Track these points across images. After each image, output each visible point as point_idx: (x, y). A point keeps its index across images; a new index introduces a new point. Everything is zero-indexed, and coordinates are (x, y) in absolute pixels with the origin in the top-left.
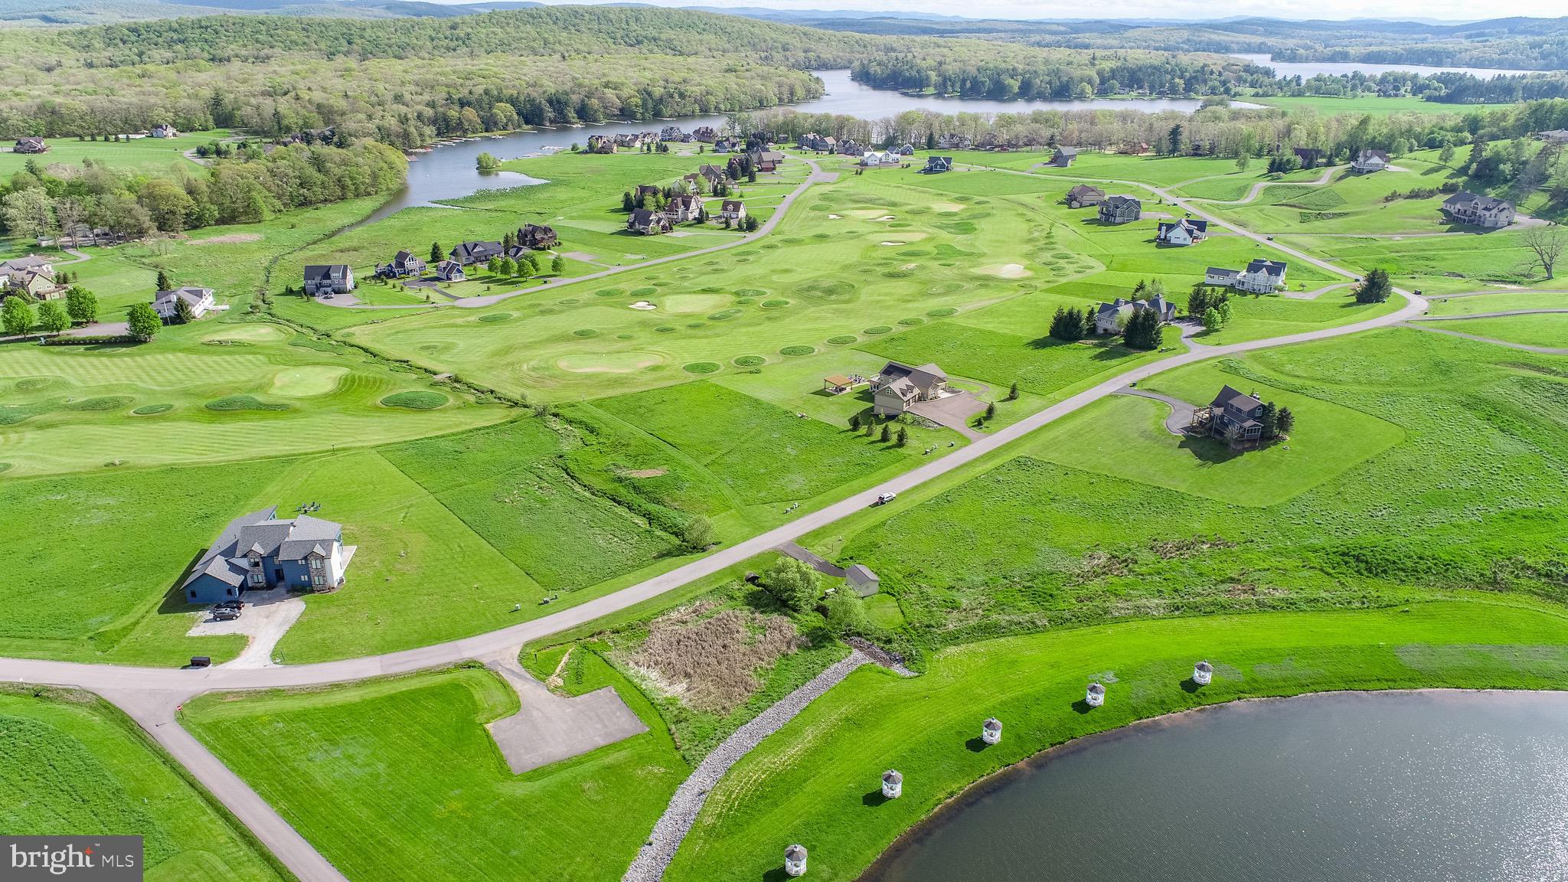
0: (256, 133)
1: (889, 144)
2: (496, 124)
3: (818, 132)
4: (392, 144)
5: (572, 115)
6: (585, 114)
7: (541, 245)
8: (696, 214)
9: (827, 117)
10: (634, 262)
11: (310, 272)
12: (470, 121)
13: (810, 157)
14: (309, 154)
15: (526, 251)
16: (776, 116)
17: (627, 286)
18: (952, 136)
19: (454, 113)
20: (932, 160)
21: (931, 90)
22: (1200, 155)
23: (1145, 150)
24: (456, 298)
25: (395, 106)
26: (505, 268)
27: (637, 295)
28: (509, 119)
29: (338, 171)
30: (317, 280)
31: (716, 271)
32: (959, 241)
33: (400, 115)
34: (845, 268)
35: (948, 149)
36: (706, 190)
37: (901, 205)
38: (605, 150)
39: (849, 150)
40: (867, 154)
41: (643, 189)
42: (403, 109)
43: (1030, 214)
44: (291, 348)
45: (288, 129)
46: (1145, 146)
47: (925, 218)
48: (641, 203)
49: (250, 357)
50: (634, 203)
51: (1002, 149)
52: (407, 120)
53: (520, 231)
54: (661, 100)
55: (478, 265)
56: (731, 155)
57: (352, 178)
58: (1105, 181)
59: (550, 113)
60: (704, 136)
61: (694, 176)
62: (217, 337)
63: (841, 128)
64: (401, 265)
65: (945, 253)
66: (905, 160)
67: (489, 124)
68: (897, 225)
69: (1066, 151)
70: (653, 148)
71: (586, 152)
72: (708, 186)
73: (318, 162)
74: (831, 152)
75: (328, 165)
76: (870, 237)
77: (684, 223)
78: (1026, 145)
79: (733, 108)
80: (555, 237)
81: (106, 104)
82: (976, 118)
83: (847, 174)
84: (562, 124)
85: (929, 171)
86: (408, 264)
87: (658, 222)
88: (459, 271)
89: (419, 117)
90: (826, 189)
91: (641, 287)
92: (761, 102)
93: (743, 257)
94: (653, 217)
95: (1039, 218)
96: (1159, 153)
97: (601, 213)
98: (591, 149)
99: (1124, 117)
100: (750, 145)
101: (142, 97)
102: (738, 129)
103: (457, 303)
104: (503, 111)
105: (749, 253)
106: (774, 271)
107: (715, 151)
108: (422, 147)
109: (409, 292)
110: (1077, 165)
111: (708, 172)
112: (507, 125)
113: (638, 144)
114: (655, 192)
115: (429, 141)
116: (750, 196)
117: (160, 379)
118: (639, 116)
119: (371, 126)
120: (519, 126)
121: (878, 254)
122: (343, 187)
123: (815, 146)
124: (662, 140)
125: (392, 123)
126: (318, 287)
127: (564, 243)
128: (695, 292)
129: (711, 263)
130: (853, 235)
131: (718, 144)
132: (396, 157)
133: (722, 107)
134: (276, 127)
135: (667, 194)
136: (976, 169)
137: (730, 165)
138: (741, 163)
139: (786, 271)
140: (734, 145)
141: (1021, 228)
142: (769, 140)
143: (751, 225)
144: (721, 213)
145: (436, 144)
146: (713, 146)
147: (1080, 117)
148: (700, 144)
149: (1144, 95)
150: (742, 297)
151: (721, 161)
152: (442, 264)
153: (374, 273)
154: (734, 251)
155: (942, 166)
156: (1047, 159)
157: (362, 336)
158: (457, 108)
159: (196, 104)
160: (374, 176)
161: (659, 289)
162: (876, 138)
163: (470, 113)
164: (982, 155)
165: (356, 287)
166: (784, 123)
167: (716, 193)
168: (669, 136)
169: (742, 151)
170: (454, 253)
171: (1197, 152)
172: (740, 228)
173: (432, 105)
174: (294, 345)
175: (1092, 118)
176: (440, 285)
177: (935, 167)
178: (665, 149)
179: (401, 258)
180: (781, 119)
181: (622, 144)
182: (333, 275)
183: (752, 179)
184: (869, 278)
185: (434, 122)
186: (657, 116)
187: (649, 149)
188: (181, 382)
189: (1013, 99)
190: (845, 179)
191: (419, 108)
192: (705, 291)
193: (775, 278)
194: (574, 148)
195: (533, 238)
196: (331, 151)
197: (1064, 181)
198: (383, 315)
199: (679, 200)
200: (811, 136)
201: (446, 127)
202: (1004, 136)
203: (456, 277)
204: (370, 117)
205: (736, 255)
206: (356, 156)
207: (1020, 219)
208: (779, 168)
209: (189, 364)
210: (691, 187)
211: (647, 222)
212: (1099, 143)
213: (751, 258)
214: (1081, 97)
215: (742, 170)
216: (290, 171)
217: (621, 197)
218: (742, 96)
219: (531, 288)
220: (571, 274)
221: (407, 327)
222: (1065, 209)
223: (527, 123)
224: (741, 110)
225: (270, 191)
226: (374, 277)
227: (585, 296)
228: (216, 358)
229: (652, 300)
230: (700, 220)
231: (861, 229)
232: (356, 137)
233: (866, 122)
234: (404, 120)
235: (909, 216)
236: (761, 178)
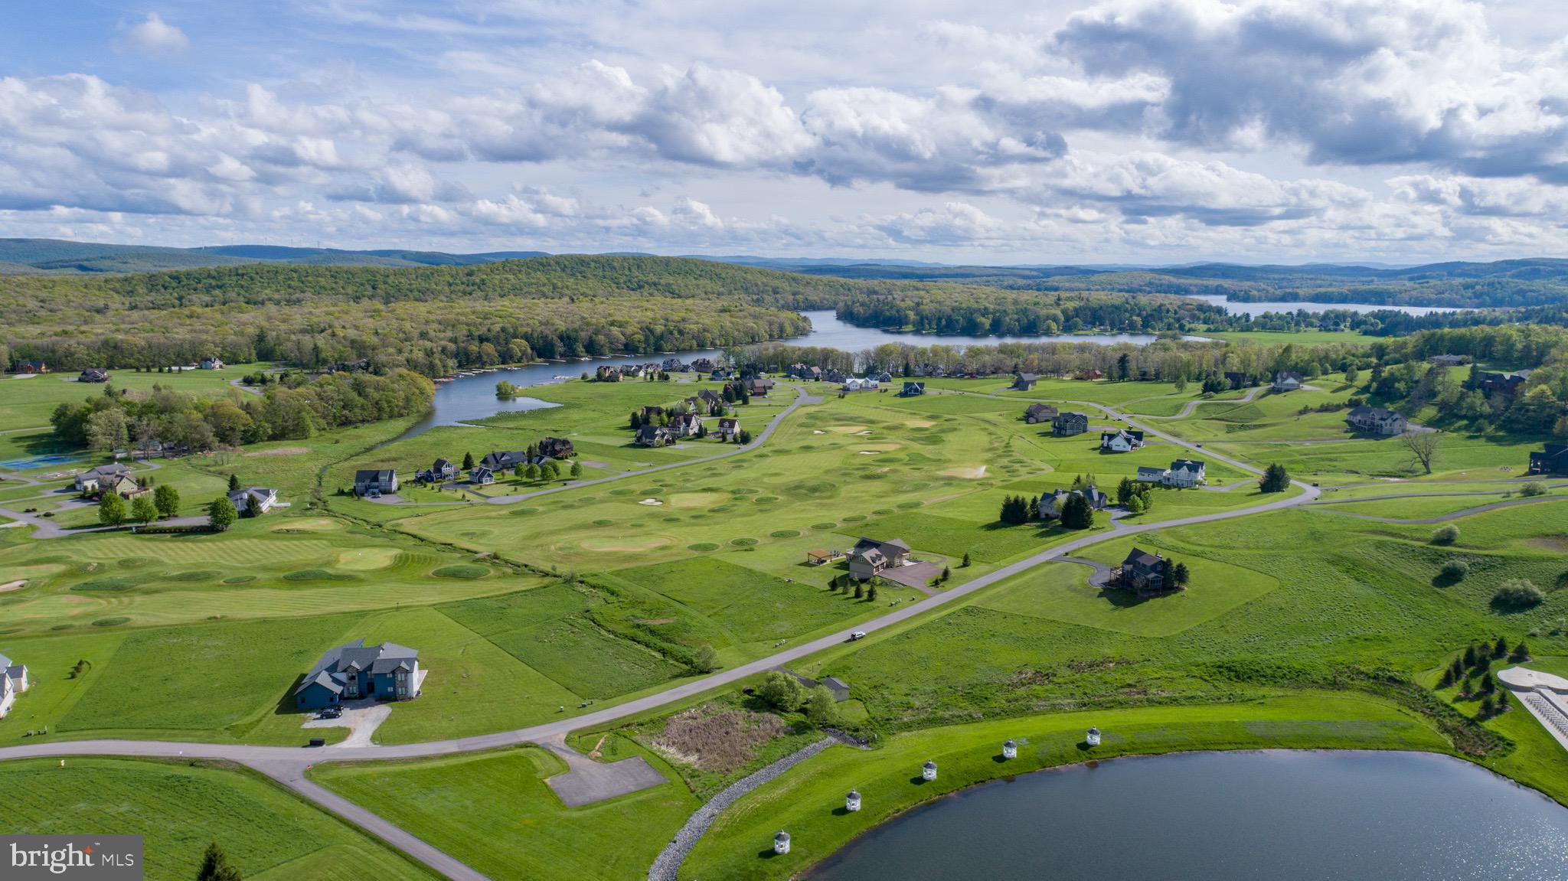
0: (295, 365)
1: (870, 372)
2: (511, 357)
3: (805, 363)
4: (422, 373)
5: (580, 349)
6: (592, 349)
7: (560, 455)
8: (696, 430)
9: (813, 350)
10: (643, 468)
11: (361, 475)
12: (488, 355)
13: (799, 383)
14: (352, 381)
15: (547, 459)
16: (767, 349)
17: (637, 487)
18: (926, 365)
19: (474, 348)
20: (907, 385)
21: (910, 328)
22: (1147, 380)
23: (1098, 376)
24: (488, 497)
25: (421, 342)
26: (530, 473)
27: (646, 494)
28: (524, 353)
29: (376, 395)
30: (367, 482)
31: (714, 475)
32: (928, 450)
33: (426, 350)
34: (827, 472)
35: (923, 377)
36: (705, 411)
37: (879, 422)
38: (613, 379)
39: (832, 377)
40: (849, 381)
41: (649, 410)
42: (428, 344)
43: (992, 428)
44: (349, 535)
45: (325, 362)
46: (1098, 372)
47: (899, 433)
48: (646, 420)
49: (315, 542)
50: (641, 421)
51: (972, 376)
52: (433, 353)
53: (541, 443)
54: (662, 337)
55: (505, 471)
56: (727, 382)
57: (389, 402)
58: (1059, 402)
59: (560, 347)
60: (702, 367)
61: (694, 399)
62: (285, 527)
63: (826, 359)
64: (438, 470)
65: (915, 461)
66: (883, 386)
67: (506, 357)
68: (874, 438)
69: (1026, 377)
70: (656, 377)
71: (593, 381)
72: (707, 408)
73: (359, 388)
74: (817, 379)
75: (368, 390)
76: (851, 448)
77: (685, 437)
78: (993, 373)
79: (727, 343)
80: (571, 449)
81: (162, 340)
82: (947, 350)
83: (830, 398)
84: (571, 357)
85: (903, 395)
86: (445, 470)
87: (663, 436)
88: (489, 476)
89: (444, 350)
90: (812, 410)
91: (649, 487)
92: (753, 338)
93: (738, 464)
94: (658, 432)
95: (999, 432)
96: (1111, 379)
97: (612, 430)
98: (600, 378)
99: (1082, 349)
100: (743, 374)
101: (194, 335)
102: (732, 361)
103: (489, 501)
104: (519, 345)
105: (743, 461)
106: (765, 475)
107: (711, 379)
108: (445, 377)
109: (445, 493)
110: (1036, 389)
111: (707, 395)
112: (521, 358)
113: (642, 374)
114: (659, 412)
115: (451, 372)
116: (744, 416)
117: (240, 558)
118: (641, 350)
119: (401, 358)
120: (533, 360)
121: (857, 461)
122: (380, 410)
123: (803, 375)
124: (664, 370)
125: (419, 355)
126: (367, 488)
127: (580, 455)
128: (696, 491)
129: (709, 469)
130: (835, 446)
131: (715, 373)
132: (426, 383)
133: (718, 342)
134: (314, 360)
135: (670, 413)
136: (946, 393)
137: (726, 389)
138: (735, 388)
139: (776, 474)
140: (729, 374)
141: (983, 439)
142: (761, 370)
143: (745, 439)
144: (717, 429)
145: (458, 374)
146: (710, 375)
147: (1044, 349)
148: (698, 374)
149: (1106, 330)
150: (737, 495)
151: (718, 387)
152: (475, 470)
153: (413, 478)
154: (730, 460)
155: (916, 390)
156: (1010, 384)
157: (409, 525)
158: (477, 343)
159: (241, 340)
160: (407, 400)
161: (665, 489)
162: (858, 368)
163: (489, 348)
164: (953, 382)
165: (399, 489)
166: (775, 355)
167: (713, 413)
168: (670, 367)
169: (736, 379)
170: (485, 461)
171: (1144, 377)
172: (735, 441)
173: (454, 340)
174: (352, 533)
175: (1053, 350)
176: (472, 487)
177: (908, 392)
178: (667, 378)
179: (439, 464)
180: (771, 351)
181: (627, 374)
182: (381, 478)
183: (746, 402)
184: (848, 479)
185: (456, 355)
186: (658, 350)
187: (652, 378)
188: (258, 560)
189: (985, 335)
190: (828, 402)
191: (443, 343)
192: (705, 490)
193: (766, 480)
194: (584, 377)
195: (553, 449)
196: (368, 377)
197: (1023, 401)
198: (426, 510)
199: (681, 418)
200: (798, 366)
201: (466, 360)
202: (973, 366)
203: (486, 481)
204: (400, 351)
205: (732, 462)
206: (393, 382)
207: (982, 433)
208: (770, 393)
209: (264, 548)
210: (691, 408)
211: (653, 436)
212: (1057, 371)
213: (745, 465)
214: (1048, 333)
215: (737, 394)
216: (335, 395)
217: (629, 417)
218: (736, 333)
219: (552, 488)
220: (587, 478)
221: (447, 519)
222: (1023, 425)
223: (539, 357)
224: (734, 344)
225: (317, 411)
226: (414, 481)
227: (601, 495)
228: (286, 543)
229: (658, 497)
230: (701, 434)
231: (841, 441)
232: (390, 368)
233: (848, 355)
234: (429, 353)
235: (885, 431)
236: (753, 401)
